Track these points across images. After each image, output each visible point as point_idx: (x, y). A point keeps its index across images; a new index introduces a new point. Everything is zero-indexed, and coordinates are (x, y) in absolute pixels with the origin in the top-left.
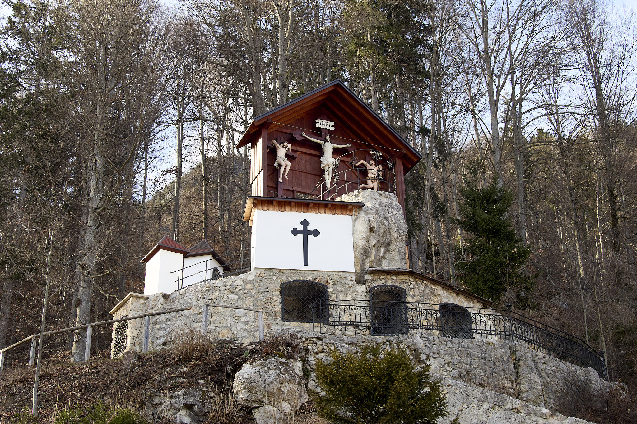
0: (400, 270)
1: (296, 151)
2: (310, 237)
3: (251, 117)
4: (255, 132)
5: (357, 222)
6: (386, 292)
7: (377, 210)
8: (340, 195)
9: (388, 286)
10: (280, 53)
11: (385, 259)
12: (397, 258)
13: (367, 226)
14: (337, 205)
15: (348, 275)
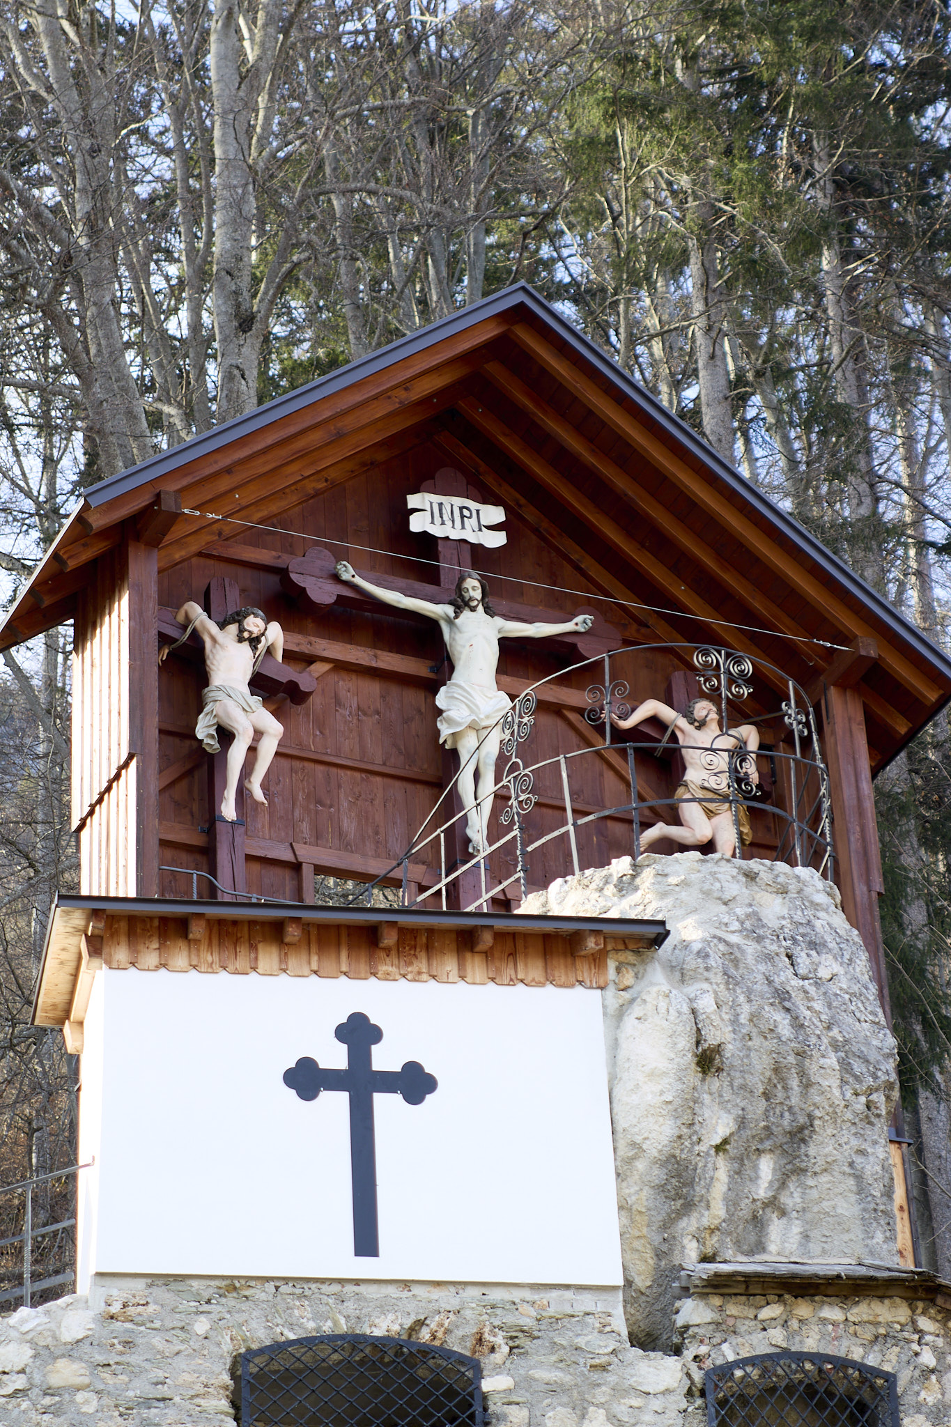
0: (863, 1271)
1: (309, 660)
2: (386, 1105)
3: (76, 484)
4: (93, 563)
5: (630, 1022)
6: (790, 1389)
7: (733, 957)
8: (540, 881)
9: (801, 1357)
10: (218, 152)
11: (783, 1213)
12: (847, 1207)
13: (685, 1042)
14: (526, 936)
15: (586, 1302)
